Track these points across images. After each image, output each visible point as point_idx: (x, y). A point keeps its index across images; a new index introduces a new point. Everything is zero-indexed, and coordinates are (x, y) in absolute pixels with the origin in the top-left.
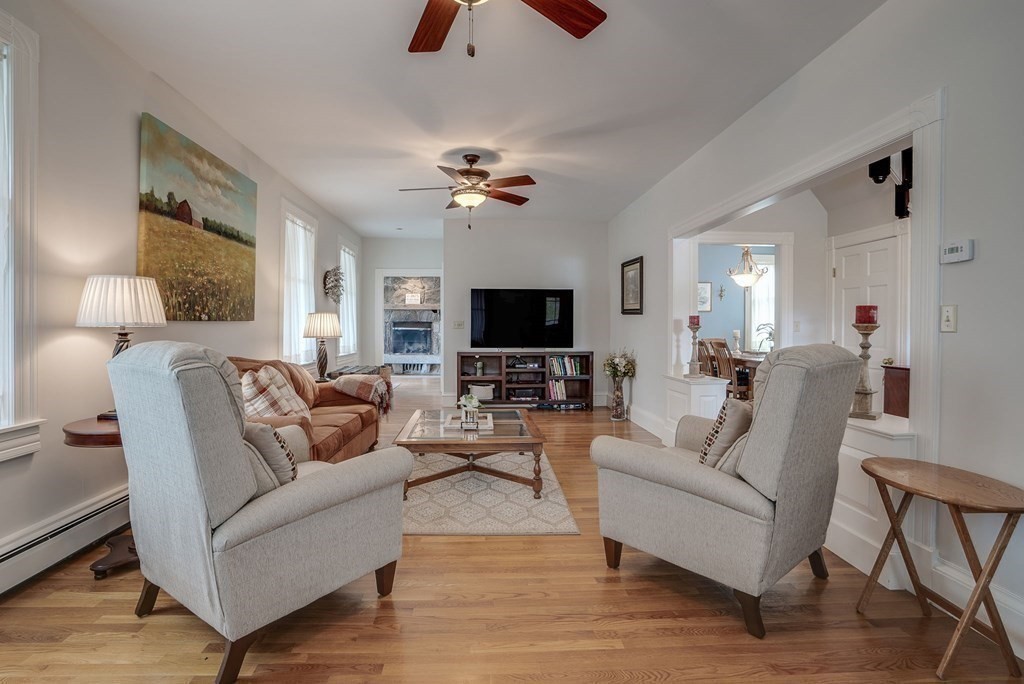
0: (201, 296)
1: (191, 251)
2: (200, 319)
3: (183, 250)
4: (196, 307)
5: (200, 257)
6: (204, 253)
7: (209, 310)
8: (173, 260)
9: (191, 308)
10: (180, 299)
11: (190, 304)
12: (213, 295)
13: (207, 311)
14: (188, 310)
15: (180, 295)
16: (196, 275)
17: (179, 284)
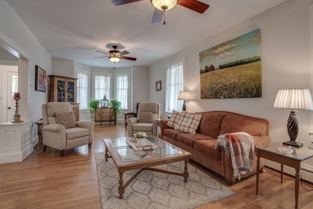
0: (220, 90)
1: (215, 78)
2: (220, 98)
3: (212, 79)
4: (218, 94)
5: (219, 79)
6: (220, 76)
7: (224, 95)
8: (208, 83)
9: (216, 94)
10: (211, 93)
11: (215, 94)
12: (226, 89)
13: (223, 95)
14: (214, 95)
15: (212, 91)
16: (218, 84)
17: (211, 88)
